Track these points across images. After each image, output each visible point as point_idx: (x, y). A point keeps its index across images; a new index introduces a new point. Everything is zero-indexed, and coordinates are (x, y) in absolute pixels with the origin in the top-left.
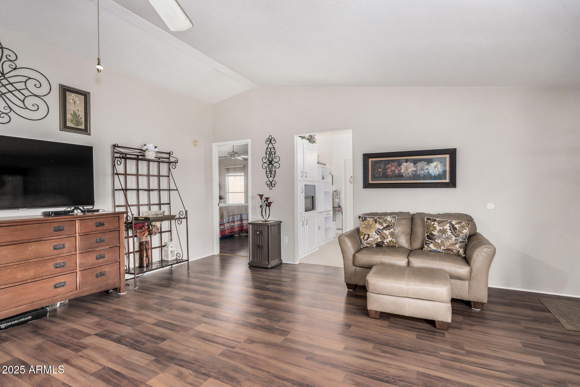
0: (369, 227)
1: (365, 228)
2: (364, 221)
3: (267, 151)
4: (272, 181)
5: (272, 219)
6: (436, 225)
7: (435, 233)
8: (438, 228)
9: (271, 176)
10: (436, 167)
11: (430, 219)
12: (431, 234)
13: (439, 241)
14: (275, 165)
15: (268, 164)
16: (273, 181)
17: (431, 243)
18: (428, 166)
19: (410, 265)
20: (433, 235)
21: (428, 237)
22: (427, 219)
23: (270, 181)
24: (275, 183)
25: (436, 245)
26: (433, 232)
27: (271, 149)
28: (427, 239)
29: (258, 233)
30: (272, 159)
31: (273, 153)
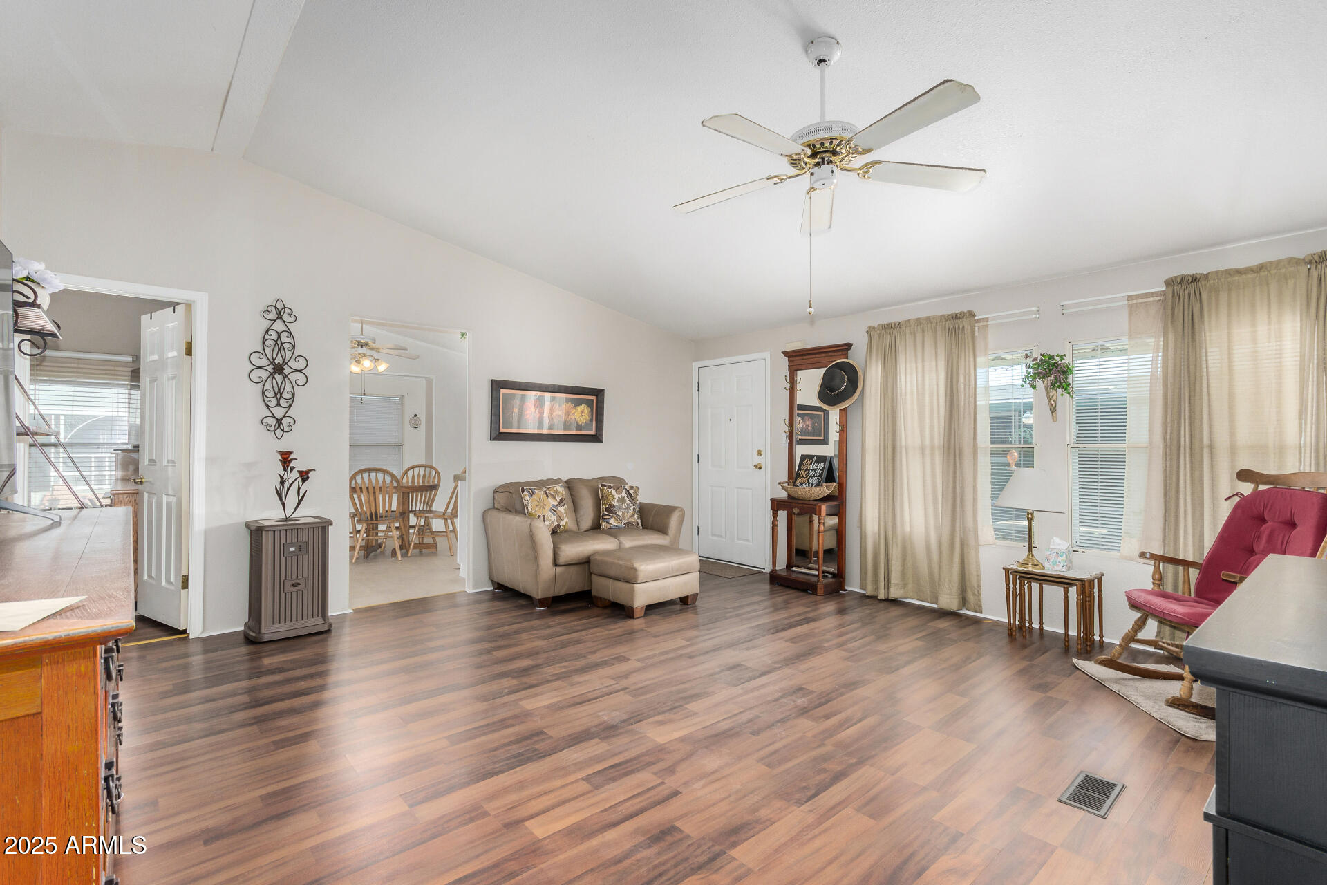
0: (542, 504)
1: (537, 506)
2: (532, 495)
3: (267, 337)
4: (282, 419)
5: (306, 514)
6: (614, 493)
7: (615, 503)
8: (617, 496)
9: (278, 404)
10: (582, 412)
11: (605, 486)
12: (611, 505)
13: (620, 514)
14: (293, 377)
15: (272, 371)
16: (284, 416)
17: (612, 517)
18: (574, 411)
19: (622, 546)
20: (614, 506)
21: (607, 510)
22: (602, 485)
23: (274, 417)
24: (292, 422)
25: (618, 519)
26: (613, 503)
27: (279, 334)
28: (606, 513)
29: (292, 549)
30: (284, 359)
31: (286, 346)
